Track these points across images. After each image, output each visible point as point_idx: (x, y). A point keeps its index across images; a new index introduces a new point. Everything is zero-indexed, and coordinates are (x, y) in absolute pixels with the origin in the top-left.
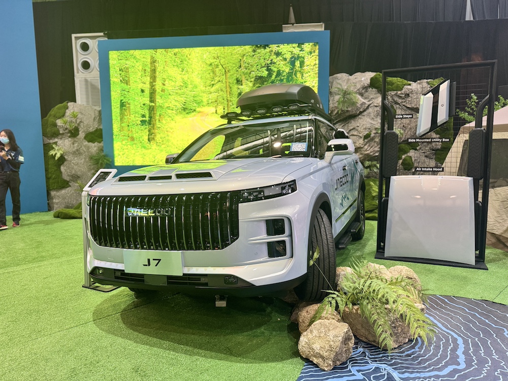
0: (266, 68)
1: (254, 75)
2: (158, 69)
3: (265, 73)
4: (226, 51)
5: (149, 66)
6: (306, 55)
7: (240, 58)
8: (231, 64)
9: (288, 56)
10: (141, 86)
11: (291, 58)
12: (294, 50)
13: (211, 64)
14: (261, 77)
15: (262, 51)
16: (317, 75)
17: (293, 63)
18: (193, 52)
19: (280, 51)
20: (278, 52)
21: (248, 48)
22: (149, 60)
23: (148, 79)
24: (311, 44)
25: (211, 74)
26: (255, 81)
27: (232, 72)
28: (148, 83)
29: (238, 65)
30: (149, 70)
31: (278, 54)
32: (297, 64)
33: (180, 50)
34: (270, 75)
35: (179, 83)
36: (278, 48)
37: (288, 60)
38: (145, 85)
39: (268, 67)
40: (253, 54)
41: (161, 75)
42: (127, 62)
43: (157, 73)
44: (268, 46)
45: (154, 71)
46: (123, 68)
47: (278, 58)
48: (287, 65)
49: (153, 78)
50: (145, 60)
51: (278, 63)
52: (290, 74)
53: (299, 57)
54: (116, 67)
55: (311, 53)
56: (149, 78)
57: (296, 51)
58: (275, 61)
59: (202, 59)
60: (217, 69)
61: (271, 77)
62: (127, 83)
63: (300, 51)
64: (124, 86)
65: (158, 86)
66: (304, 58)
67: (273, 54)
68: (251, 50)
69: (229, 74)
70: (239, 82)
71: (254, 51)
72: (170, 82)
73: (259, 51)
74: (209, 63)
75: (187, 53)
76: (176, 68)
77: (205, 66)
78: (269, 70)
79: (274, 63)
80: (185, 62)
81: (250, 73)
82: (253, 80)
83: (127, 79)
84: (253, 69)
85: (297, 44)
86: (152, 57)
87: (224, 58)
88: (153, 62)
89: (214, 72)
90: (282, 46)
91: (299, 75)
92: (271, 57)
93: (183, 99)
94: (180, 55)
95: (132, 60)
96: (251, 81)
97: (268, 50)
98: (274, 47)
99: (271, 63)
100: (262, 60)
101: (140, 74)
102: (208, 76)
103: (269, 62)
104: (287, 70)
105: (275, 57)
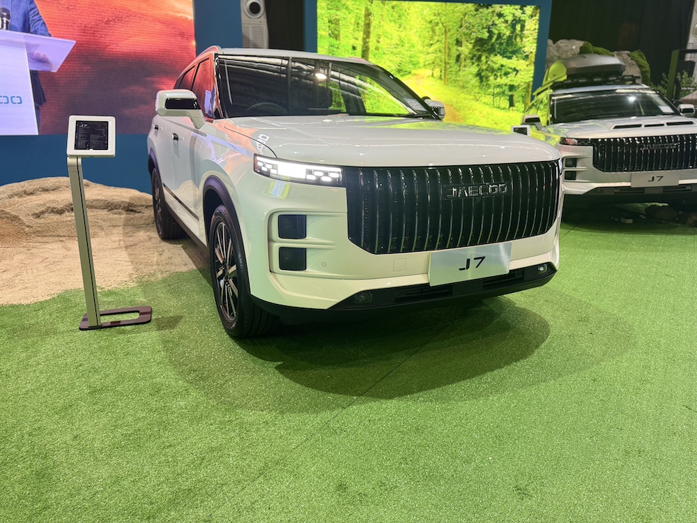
0: (486, 30)
1: (475, 37)
2: (374, 24)
3: (486, 35)
4: (447, 8)
5: (363, 19)
6: (527, 18)
7: (462, 17)
8: (452, 23)
9: (510, 18)
10: (352, 42)
11: (513, 21)
12: (515, 12)
13: (431, 22)
14: (481, 39)
15: (485, 11)
16: (536, 41)
17: (513, 26)
18: (412, 6)
19: (502, 12)
20: (500, 13)
21: (471, 7)
22: (363, 12)
23: (361, 35)
24: (533, 7)
25: (431, 33)
26: (475, 42)
27: (452, 32)
28: (361, 39)
29: (459, 24)
30: (363, 24)
31: (500, 15)
32: (518, 27)
33: (398, 2)
34: (490, 37)
35: (395, 41)
36: (500, 9)
37: (509, 22)
38: (357, 42)
39: (489, 28)
40: (476, 13)
41: (376, 30)
42: (338, 13)
43: (372, 28)
44: (491, 6)
45: (368, 25)
46: (332, 19)
47: (500, 20)
48: (508, 27)
49: (367, 33)
50: (358, 11)
51: (499, 25)
52: (510, 38)
53: (520, 20)
54: (324, 18)
55: (532, 16)
56: (362, 33)
57: (518, 13)
58: (497, 22)
59: (422, 15)
60: (437, 28)
61: (491, 39)
62: (337, 37)
63: (522, 13)
64: (333, 41)
65: (372, 43)
66: (524, 21)
67: (495, 15)
68: (473, 9)
69: (449, 34)
70: (459, 43)
71: (477, 10)
72: (386, 39)
73: (481, 10)
74: (429, 20)
75: (406, 6)
76: (393, 24)
77: (425, 23)
78: (490, 32)
79: (496, 25)
80: (403, 17)
81: (471, 34)
82: (473, 41)
83: (336, 32)
84: (474, 30)
85: (520, 6)
86: (367, 9)
87: (445, 15)
88: (368, 14)
89: (433, 31)
90: (504, 7)
91: (518, 39)
92: (493, 19)
93: (397, 60)
94: (398, 8)
95: (344, 11)
96: (471, 43)
97: (490, 10)
98: (497, 8)
99: (492, 25)
100: (484, 21)
101: (352, 28)
102: (427, 34)
103: (490, 23)
104: (508, 33)
105: (497, 18)
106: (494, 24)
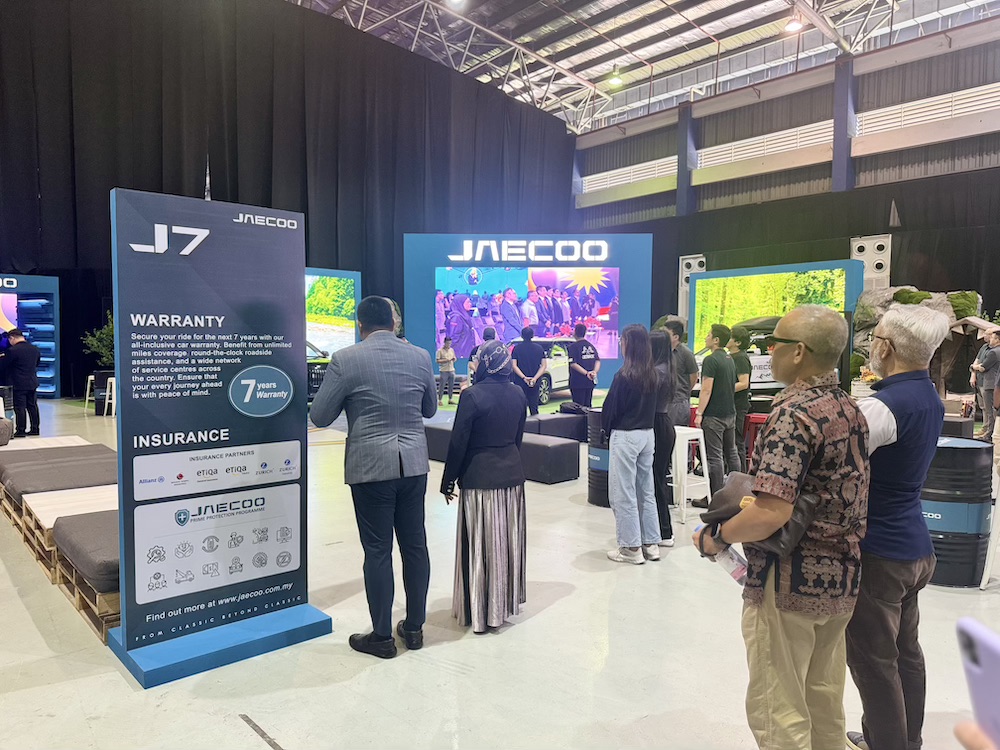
0: (805, 289)
1: (796, 294)
2: (728, 291)
3: (804, 292)
4: (776, 277)
5: (722, 289)
6: (836, 278)
7: (786, 281)
8: (779, 286)
9: (822, 279)
10: (715, 303)
11: (824, 280)
13: (765, 287)
14: (801, 295)
15: (802, 276)
16: (844, 293)
17: (825, 284)
18: (752, 278)
19: (816, 276)
21: (793, 274)
22: (722, 285)
23: (720, 299)
24: (840, 270)
25: (765, 294)
27: (779, 292)
28: (720, 301)
29: (784, 286)
30: (722, 292)
31: (814, 278)
32: (829, 284)
33: (743, 277)
34: (808, 293)
35: (742, 300)
36: (814, 274)
37: (822, 282)
38: (718, 303)
39: (806, 287)
40: (796, 278)
41: (730, 295)
42: (708, 287)
43: (727, 294)
44: (807, 272)
45: (725, 293)
46: (704, 291)
47: (814, 281)
48: (821, 285)
49: (724, 298)
50: (719, 285)
51: (814, 285)
52: (823, 292)
53: (830, 280)
54: (700, 290)
55: (840, 276)
57: (829, 275)
58: (812, 283)
59: (758, 283)
60: (769, 290)
62: (706, 301)
63: (832, 275)
64: (704, 303)
65: (727, 303)
66: (834, 280)
67: (810, 278)
69: (777, 294)
70: (784, 299)
71: (796, 276)
72: (735, 300)
73: (800, 276)
74: (763, 286)
75: (748, 279)
76: (740, 290)
77: (760, 288)
78: (807, 290)
80: (746, 285)
81: (793, 292)
82: (795, 297)
83: (706, 298)
84: (795, 289)
85: (829, 270)
86: (724, 283)
87: (774, 282)
88: (725, 286)
89: (766, 292)
90: (817, 272)
91: (830, 293)
92: (809, 280)
93: (743, 312)
94: (743, 280)
95: (711, 285)
96: (793, 298)
97: (807, 275)
98: (812, 273)
100: (802, 283)
101: (715, 295)
102: (762, 295)
103: (807, 284)
104: (821, 289)
105: (812, 280)
106: (810, 284)
